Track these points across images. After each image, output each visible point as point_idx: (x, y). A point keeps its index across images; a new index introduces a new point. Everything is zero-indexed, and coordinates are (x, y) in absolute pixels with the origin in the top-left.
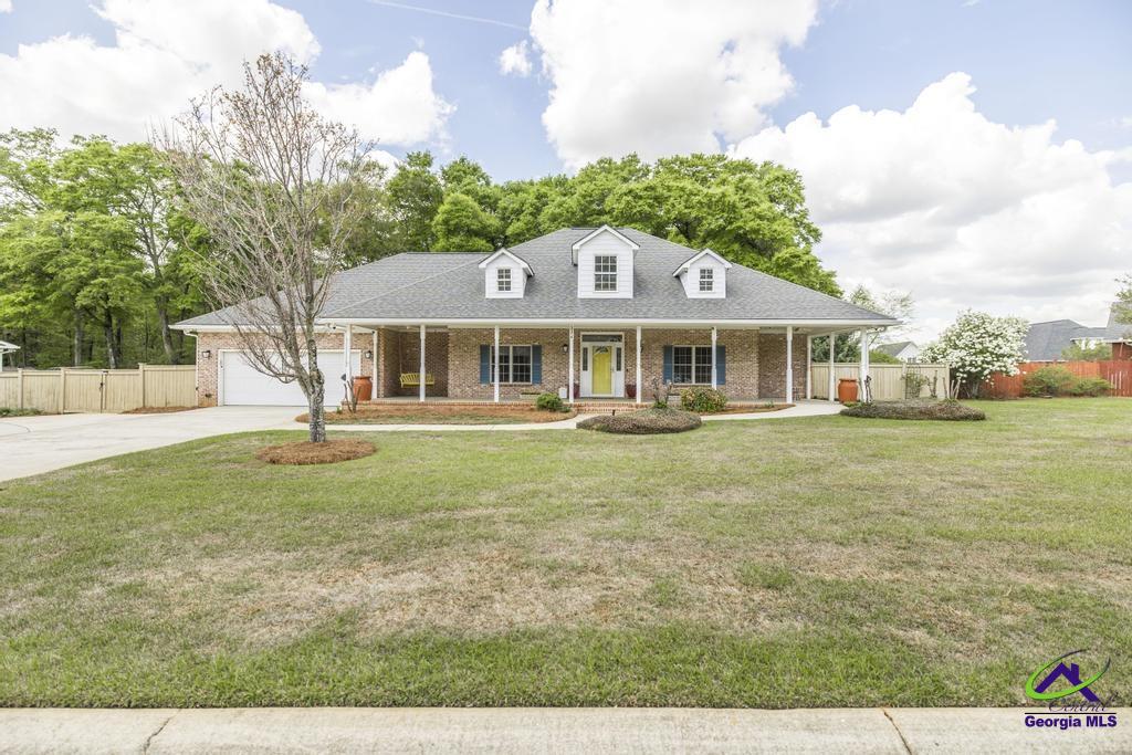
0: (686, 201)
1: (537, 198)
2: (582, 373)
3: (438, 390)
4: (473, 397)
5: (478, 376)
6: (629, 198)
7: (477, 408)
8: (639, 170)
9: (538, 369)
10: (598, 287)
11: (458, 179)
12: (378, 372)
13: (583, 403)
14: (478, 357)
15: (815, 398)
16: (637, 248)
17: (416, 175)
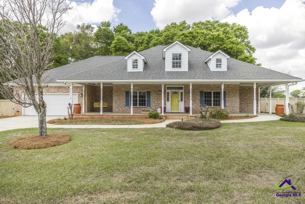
0: (204, 38)
1: (148, 38)
2: (167, 102)
3: (109, 109)
4: (123, 112)
5: (125, 104)
6: (183, 37)
7: (124, 117)
8: (186, 27)
9: (149, 101)
10: (173, 67)
11: (120, 31)
12: (85, 102)
13: (168, 115)
14: (125, 96)
15: (262, 112)
16: (190, 50)
17: (105, 30)
